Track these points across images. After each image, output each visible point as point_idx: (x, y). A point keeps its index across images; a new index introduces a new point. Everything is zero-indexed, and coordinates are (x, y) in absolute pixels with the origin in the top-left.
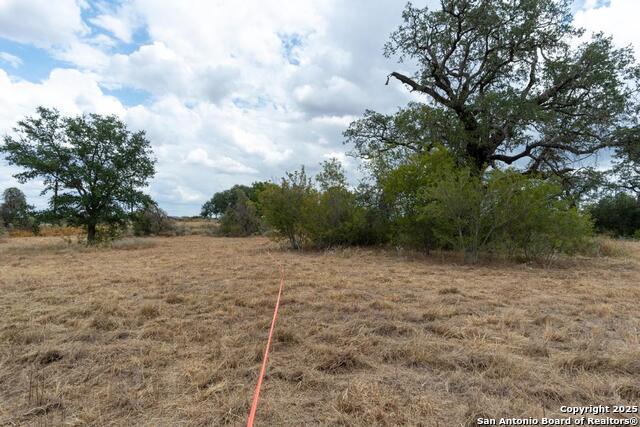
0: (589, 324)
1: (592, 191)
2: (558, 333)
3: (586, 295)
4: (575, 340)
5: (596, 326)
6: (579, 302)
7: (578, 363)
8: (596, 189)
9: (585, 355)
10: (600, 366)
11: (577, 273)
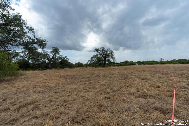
0: (20, 95)
1: (16, 58)
2: (12, 101)
3: (18, 87)
4: (17, 101)
5: (22, 95)
6: (16, 90)
7: (20, 107)
8: (17, 57)
9: (21, 104)
10: (26, 105)
11: (14, 82)
